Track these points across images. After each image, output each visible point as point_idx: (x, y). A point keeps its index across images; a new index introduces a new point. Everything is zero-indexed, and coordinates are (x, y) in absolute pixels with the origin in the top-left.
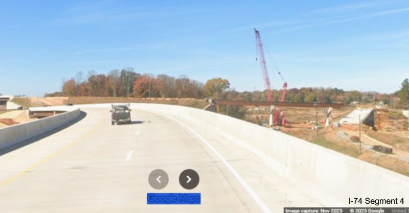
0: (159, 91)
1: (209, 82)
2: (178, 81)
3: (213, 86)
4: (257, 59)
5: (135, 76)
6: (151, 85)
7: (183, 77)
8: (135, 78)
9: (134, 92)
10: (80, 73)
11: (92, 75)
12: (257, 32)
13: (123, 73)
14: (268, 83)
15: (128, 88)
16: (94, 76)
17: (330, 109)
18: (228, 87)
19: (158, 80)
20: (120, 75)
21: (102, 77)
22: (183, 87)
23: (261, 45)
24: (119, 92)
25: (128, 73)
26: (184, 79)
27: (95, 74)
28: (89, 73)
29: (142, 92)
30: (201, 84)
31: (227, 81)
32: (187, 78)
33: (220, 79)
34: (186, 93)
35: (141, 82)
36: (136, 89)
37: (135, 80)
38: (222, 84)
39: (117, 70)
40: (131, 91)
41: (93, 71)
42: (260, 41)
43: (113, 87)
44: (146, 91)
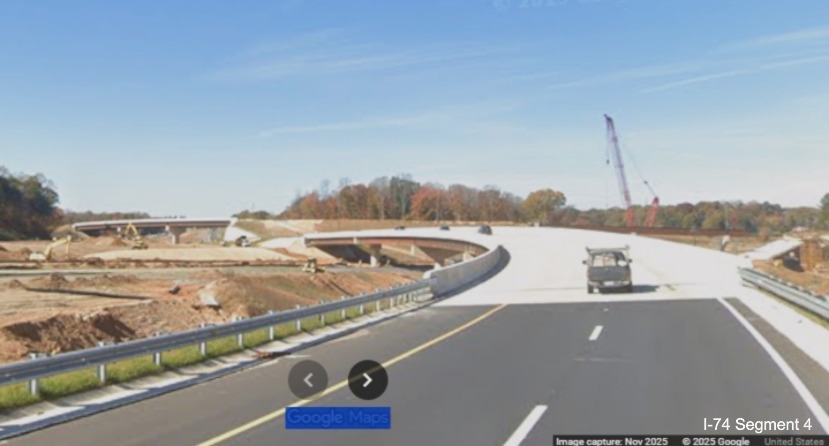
0: (452, 211)
1: (532, 196)
2: (482, 195)
3: (539, 202)
4: (608, 162)
5: (413, 187)
6: (440, 201)
7: (490, 188)
8: (412, 190)
9: (413, 213)
10: (326, 183)
11: (344, 185)
12: (609, 120)
13: (394, 180)
14: (627, 198)
15: (404, 206)
16: (348, 188)
17: (726, 238)
18: (563, 204)
19: (450, 192)
20: (388, 184)
21: (360, 188)
22: (491, 203)
23: (615, 140)
24: (389, 212)
25: (402, 181)
26: (491, 191)
27: (349, 184)
28: (341, 182)
29: (425, 212)
30: (518, 199)
31: (562, 195)
32: (496, 189)
33: (550, 191)
34: (495, 214)
35: (423, 196)
36: (416, 208)
37: (413, 194)
38: (553, 198)
39: (384, 178)
40: (408, 211)
41: (347, 179)
42: (614, 133)
43: (380, 205)
44: (431, 210)
